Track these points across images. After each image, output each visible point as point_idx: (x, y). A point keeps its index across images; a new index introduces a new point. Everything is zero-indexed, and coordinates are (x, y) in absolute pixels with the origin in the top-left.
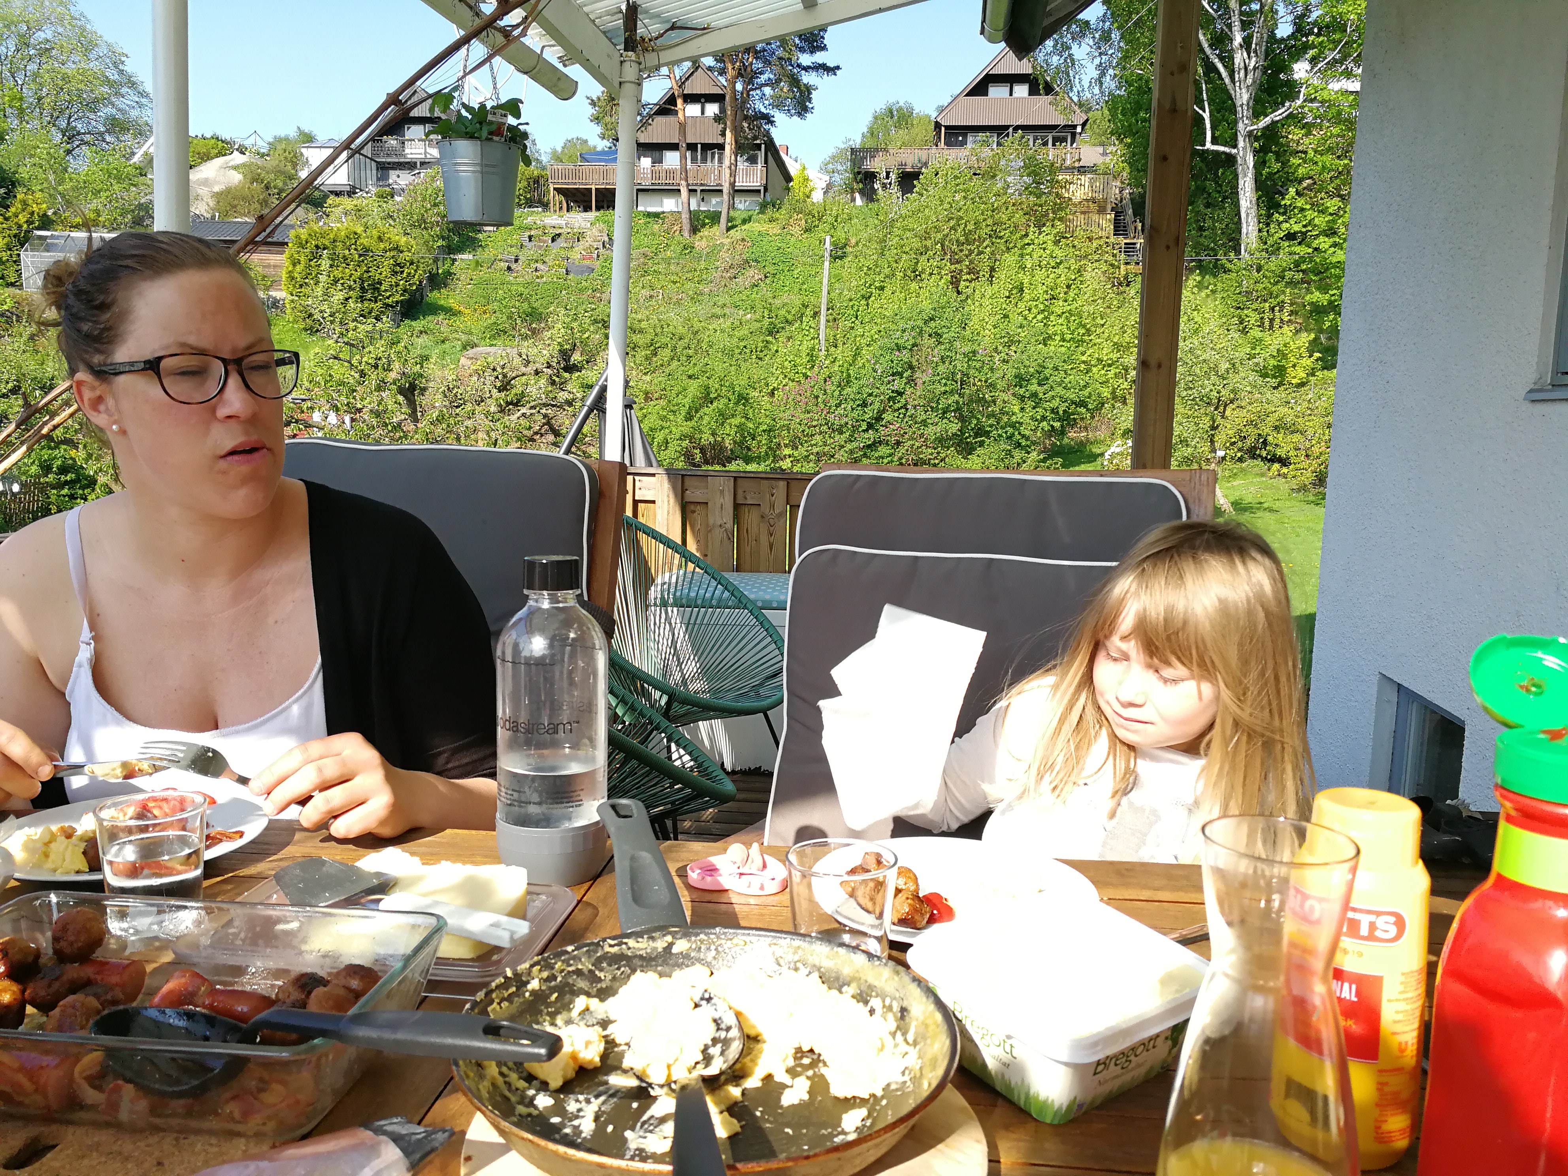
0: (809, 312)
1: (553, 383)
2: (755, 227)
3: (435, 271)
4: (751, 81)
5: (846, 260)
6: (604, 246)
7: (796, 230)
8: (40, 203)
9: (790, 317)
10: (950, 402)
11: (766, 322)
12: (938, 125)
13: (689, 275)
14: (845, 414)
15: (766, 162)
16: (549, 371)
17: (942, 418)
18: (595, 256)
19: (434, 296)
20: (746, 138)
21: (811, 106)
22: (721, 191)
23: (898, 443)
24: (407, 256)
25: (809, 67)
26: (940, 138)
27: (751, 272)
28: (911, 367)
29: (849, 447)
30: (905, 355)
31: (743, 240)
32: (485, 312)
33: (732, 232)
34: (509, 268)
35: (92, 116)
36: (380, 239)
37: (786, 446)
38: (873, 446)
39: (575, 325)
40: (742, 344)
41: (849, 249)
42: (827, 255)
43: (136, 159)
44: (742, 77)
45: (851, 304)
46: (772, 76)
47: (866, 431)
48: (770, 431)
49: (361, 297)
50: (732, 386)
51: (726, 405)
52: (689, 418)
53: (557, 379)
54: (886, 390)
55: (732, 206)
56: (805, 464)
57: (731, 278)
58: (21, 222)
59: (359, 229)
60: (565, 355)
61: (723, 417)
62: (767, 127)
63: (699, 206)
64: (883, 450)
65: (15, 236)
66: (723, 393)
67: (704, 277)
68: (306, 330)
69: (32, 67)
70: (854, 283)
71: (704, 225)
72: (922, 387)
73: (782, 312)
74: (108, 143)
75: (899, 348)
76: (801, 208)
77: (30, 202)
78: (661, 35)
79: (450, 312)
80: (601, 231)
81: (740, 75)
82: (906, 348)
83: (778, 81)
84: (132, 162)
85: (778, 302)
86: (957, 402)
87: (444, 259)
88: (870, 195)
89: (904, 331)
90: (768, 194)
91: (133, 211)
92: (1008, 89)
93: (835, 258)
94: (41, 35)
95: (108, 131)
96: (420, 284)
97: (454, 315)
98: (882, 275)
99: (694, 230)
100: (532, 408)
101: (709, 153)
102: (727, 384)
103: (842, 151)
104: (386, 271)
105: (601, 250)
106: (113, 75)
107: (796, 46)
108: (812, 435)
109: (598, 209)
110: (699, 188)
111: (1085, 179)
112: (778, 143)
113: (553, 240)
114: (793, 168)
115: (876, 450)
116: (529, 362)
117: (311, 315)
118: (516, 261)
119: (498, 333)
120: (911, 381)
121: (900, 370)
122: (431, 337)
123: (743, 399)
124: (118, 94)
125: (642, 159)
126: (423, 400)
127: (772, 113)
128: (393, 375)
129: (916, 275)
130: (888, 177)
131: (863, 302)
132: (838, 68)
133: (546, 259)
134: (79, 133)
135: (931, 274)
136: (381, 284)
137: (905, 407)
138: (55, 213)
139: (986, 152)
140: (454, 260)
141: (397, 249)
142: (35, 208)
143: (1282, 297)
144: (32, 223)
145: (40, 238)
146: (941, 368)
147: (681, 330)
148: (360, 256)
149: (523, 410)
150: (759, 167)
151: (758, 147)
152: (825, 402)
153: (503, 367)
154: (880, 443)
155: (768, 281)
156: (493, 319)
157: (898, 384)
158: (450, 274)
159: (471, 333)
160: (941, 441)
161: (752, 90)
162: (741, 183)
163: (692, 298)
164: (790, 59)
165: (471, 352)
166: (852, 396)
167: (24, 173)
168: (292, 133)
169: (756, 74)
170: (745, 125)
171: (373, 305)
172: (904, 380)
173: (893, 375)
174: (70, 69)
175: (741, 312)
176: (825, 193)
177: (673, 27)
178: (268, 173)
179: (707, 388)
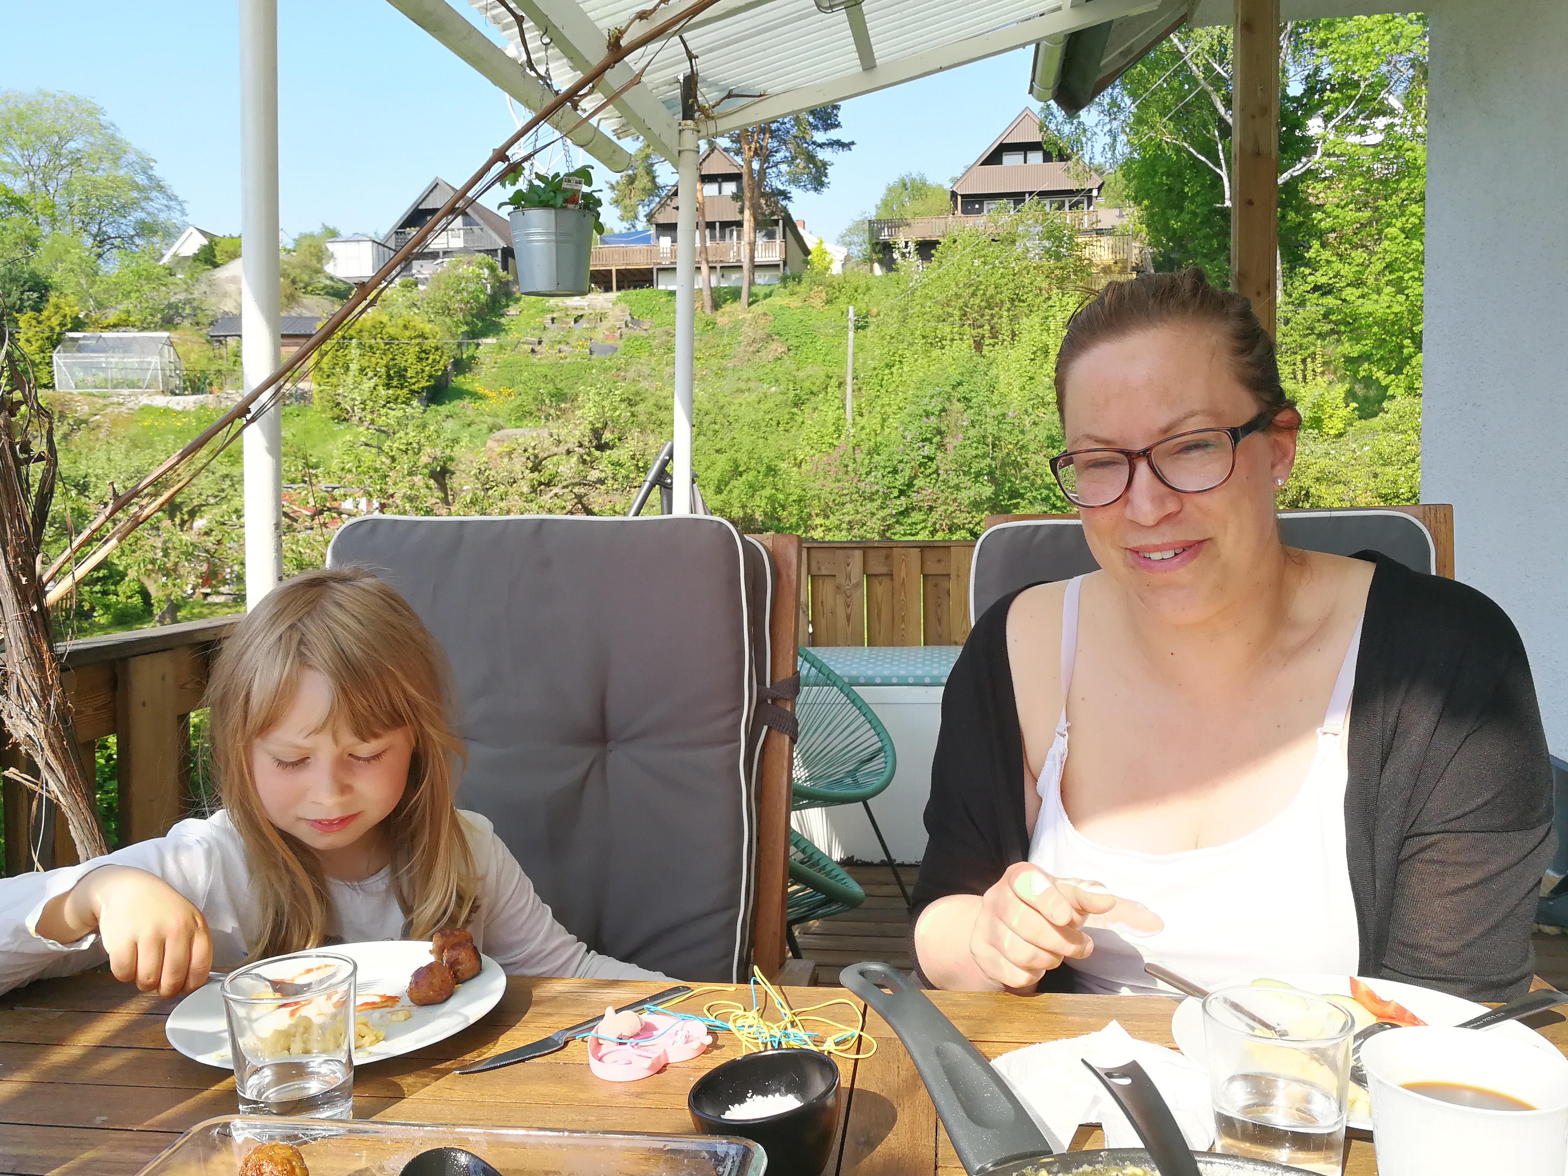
0: (834, 382)
1: (584, 462)
2: (776, 301)
3: (458, 356)
4: (766, 160)
5: (868, 330)
6: (627, 326)
7: (818, 302)
8: (72, 307)
9: (815, 389)
10: (982, 465)
11: (791, 394)
12: (954, 195)
13: (713, 351)
14: (876, 482)
15: (784, 237)
16: (581, 451)
17: (976, 481)
18: (618, 335)
19: (459, 381)
20: (763, 214)
21: (826, 181)
22: (741, 267)
23: (931, 509)
24: (430, 343)
25: (824, 144)
26: (956, 207)
27: (774, 346)
28: (940, 432)
29: (881, 514)
30: (933, 421)
31: (765, 314)
32: (510, 395)
33: (754, 306)
34: (533, 351)
35: (124, 221)
36: (406, 327)
37: (817, 515)
38: (905, 513)
39: (605, 403)
40: (768, 417)
41: (870, 320)
42: (851, 325)
43: (165, 260)
44: (758, 155)
45: (875, 373)
46: (788, 154)
47: (898, 497)
48: (800, 501)
49: (388, 384)
50: (760, 459)
51: (756, 477)
52: (719, 491)
53: (588, 459)
54: (917, 457)
55: (752, 283)
56: (837, 532)
57: (754, 353)
58: (53, 325)
59: (385, 319)
60: (597, 433)
61: (753, 489)
62: (784, 203)
63: (719, 282)
64: (916, 516)
65: (48, 338)
66: (752, 465)
67: (727, 352)
68: (333, 419)
69: (64, 176)
70: (878, 352)
71: (725, 301)
72: (953, 452)
73: (807, 384)
74: (137, 246)
75: (928, 414)
76: (821, 279)
77: (62, 305)
78: (718, 104)
79: (476, 396)
80: (623, 311)
81: (756, 154)
82: (933, 414)
83: (794, 158)
84: (161, 263)
85: (801, 374)
86: (990, 466)
87: (469, 344)
88: (889, 264)
89: (932, 397)
90: (787, 268)
91: (163, 310)
92: (1022, 157)
93: (857, 328)
94: (72, 145)
95: (137, 234)
96: (446, 370)
97: (481, 398)
98: (906, 343)
99: (716, 306)
100: (564, 487)
101: (727, 231)
102: (756, 456)
103: (858, 224)
104: (411, 358)
105: (625, 330)
106: (141, 180)
107: (810, 124)
108: (843, 504)
109: (619, 288)
110: (718, 265)
111: (1106, 241)
112: (795, 218)
113: (576, 321)
114: (810, 242)
115: (909, 516)
116: (559, 442)
117: (338, 404)
118: (540, 343)
119: (523, 415)
120: (941, 446)
121: (929, 436)
122: (457, 421)
123: (772, 470)
124: (147, 199)
125: (661, 238)
126: (453, 483)
127: (788, 189)
128: (424, 459)
129: (939, 342)
130: (906, 247)
131: (887, 371)
132: (853, 143)
133: (569, 341)
134: (109, 238)
135: (952, 340)
136: (406, 371)
137: (936, 472)
138: (86, 315)
139: (1004, 219)
140: (478, 345)
141: (423, 336)
142: (67, 310)
143: (1312, 348)
144: (65, 325)
145: (73, 339)
146: (972, 433)
147: (707, 406)
148: (386, 344)
149: (556, 490)
150: (778, 242)
151: (776, 222)
152: (855, 471)
153: (534, 448)
154: (913, 509)
155: (791, 353)
156: (519, 402)
157: (928, 450)
158: (474, 358)
159: (497, 416)
160: (976, 505)
161: (768, 168)
162: (759, 259)
163: (717, 374)
164: (804, 137)
165: (498, 434)
166: (882, 464)
167: (56, 278)
168: (317, 230)
169: (772, 153)
170: (763, 201)
171: (399, 392)
172: (934, 446)
173: (923, 440)
174: (100, 175)
175: (765, 386)
176: (843, 265)
177: (730, 96)
178: (294, 268)
179: (735, 461)
